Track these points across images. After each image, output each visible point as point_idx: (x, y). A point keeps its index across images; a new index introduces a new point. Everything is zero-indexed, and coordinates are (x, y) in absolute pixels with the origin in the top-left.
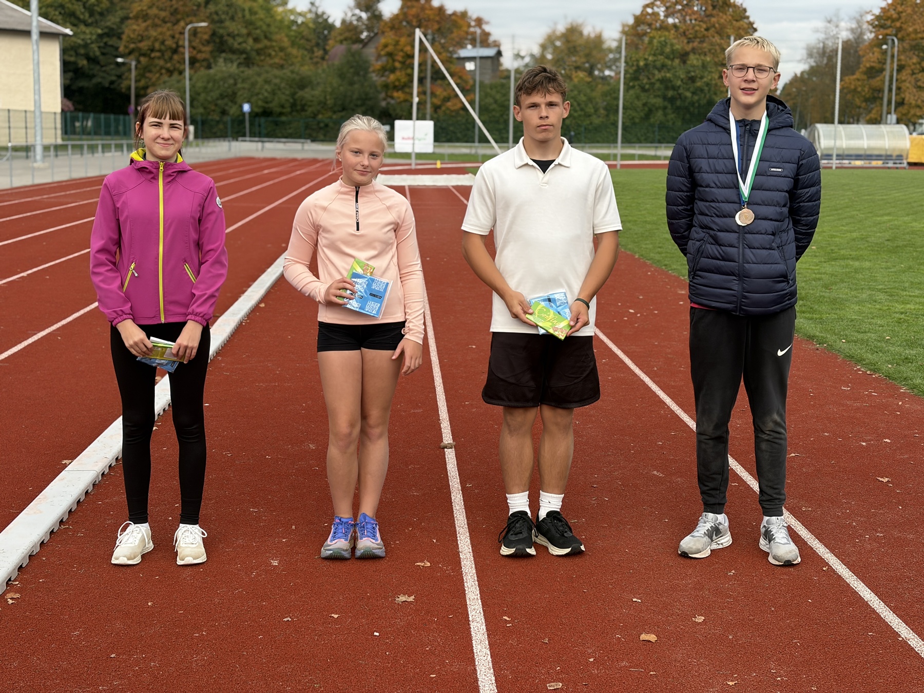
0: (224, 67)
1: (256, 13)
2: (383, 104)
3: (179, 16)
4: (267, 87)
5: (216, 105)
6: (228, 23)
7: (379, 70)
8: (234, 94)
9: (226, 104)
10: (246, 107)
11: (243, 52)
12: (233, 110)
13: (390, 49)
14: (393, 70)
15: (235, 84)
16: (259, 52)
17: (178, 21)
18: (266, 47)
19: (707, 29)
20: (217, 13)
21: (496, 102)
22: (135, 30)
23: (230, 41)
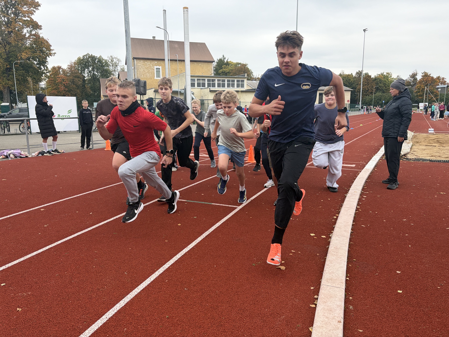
0: (379, 94)
1: (386, 81)
2: (416, 99)
3: (369, 84)
4: (388, 97)
5: (376, 101)
6: (379, 84)
7: (416, 92)
8: (381, 99)
9: (379, 101)
10: (383, 102)
11: (383, 90)
12: (380, 102)
13: (419, 87)
14: (419, 92)
15: (381, 97)
16: (386, 90)
17: (369, 85)
20: (377, 82)
22: (359, 87)
23: (380, 88)
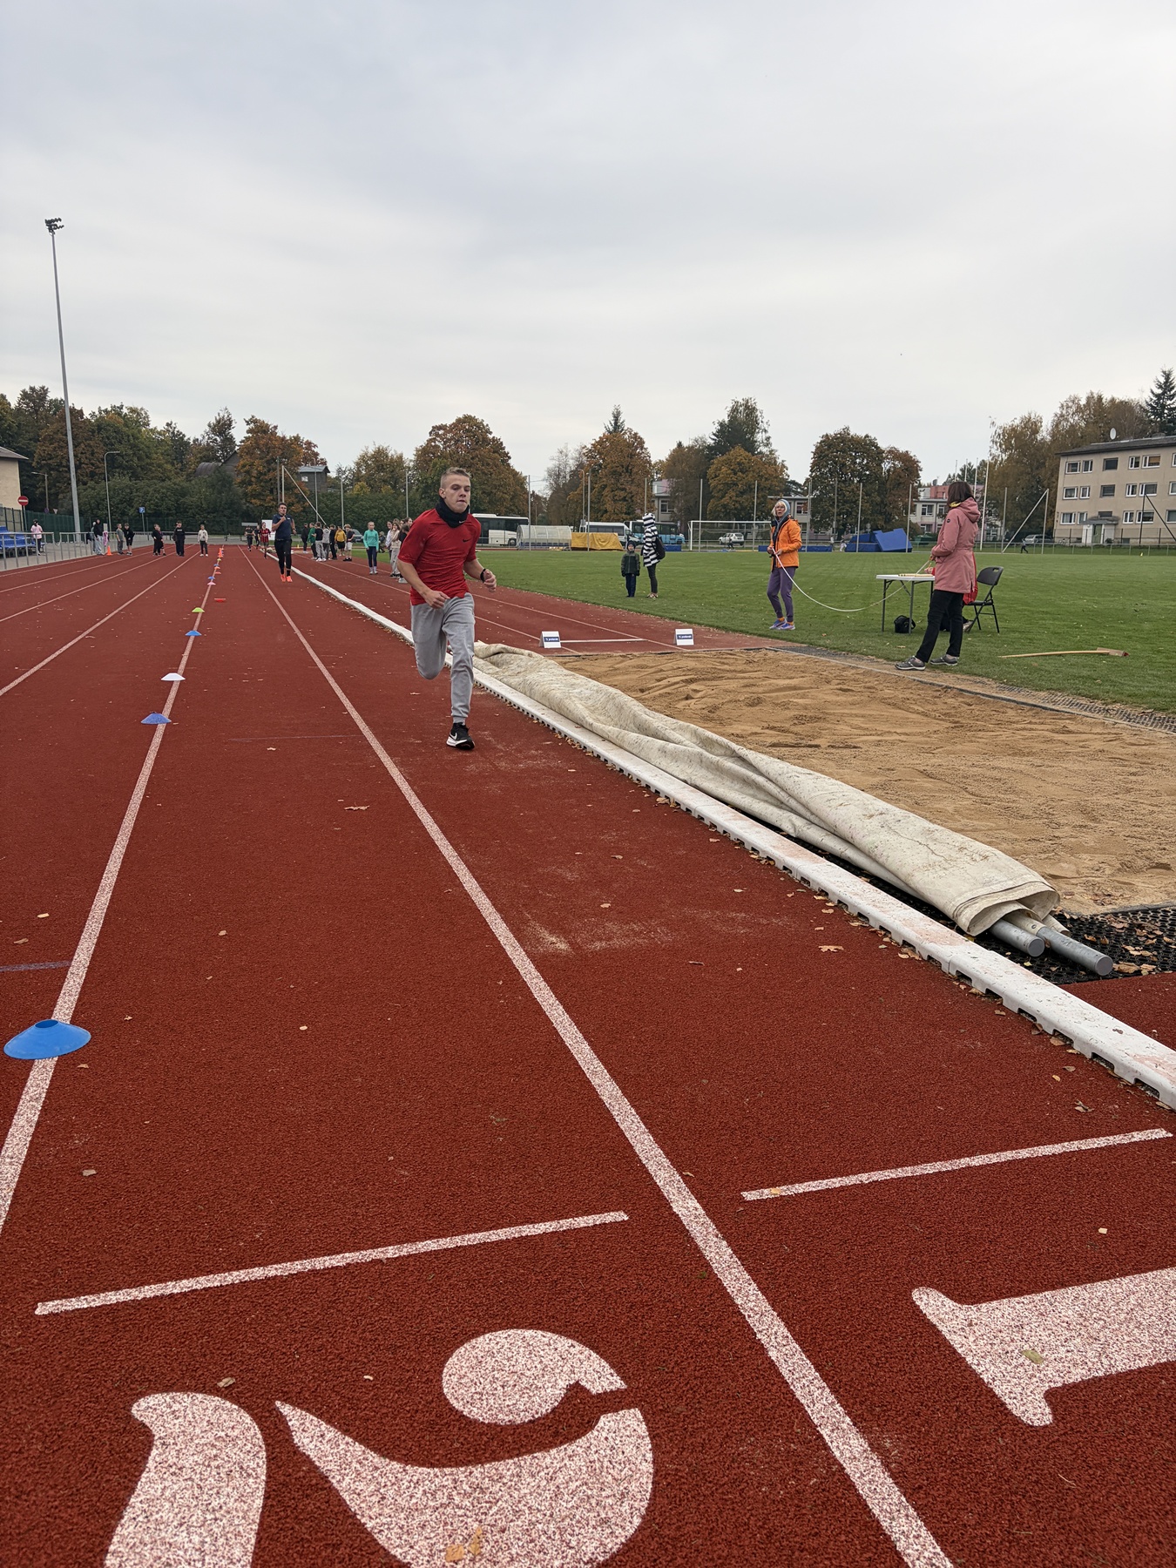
3: (80, 441)
7: (240, 483)
13: (247, 467)
16: (143, 468)
18: (147, 464)
19: (472, 458)
20: (107, 437)
21: (327, 506)
23: (120, 459)
